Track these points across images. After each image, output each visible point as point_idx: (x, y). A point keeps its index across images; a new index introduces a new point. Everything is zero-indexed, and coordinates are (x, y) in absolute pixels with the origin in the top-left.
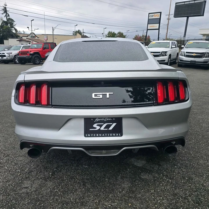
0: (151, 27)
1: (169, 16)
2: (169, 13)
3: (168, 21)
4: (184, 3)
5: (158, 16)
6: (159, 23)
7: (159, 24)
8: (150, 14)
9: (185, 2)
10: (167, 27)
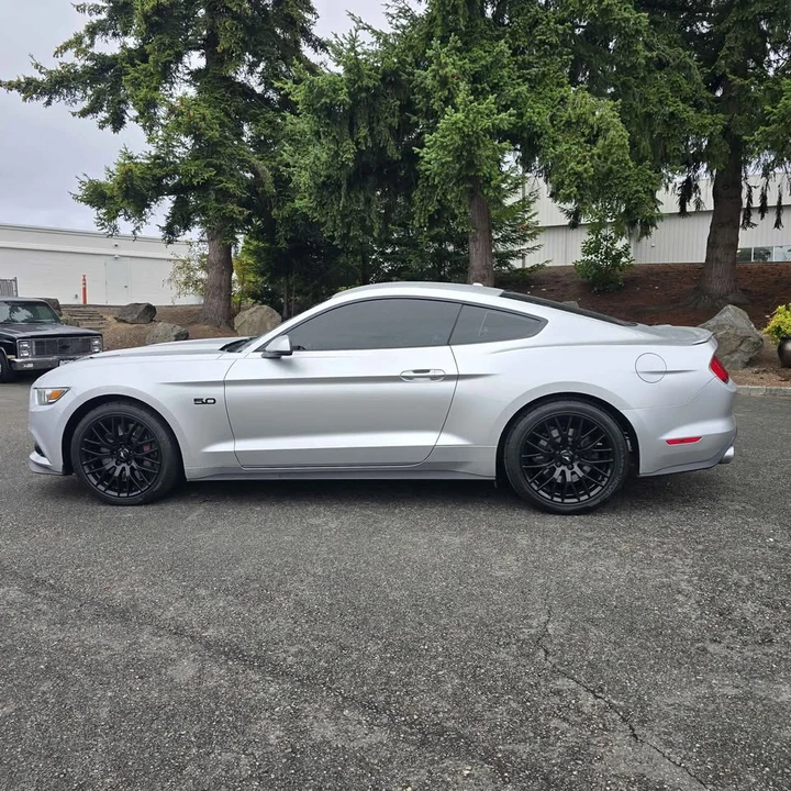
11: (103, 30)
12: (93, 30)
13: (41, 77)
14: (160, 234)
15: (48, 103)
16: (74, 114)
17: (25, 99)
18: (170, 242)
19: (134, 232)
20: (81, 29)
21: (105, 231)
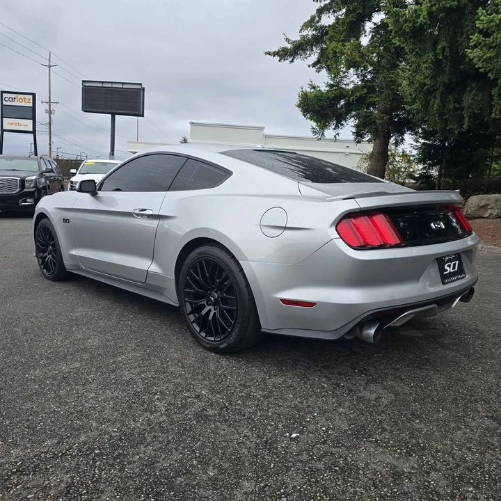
0: (12, 124)
1: (50, 106)
2: (48, 97)
3: (50, 116)
4: (100, 85)
5: (27, 101)
6: (34, 119)
7: (32, 121)
8: (4, 94)
9: (103, 82)
10: (48, 130)
11: (327, 10)
12: (320, 11)
13: (289, 46)
14: (352, 137)
15: (292, 61)
16: (309, 66)
17: (280, 61)
18: (359, 142)
19: (335, 136)
20: (314, 13)
21: (317, 136)
